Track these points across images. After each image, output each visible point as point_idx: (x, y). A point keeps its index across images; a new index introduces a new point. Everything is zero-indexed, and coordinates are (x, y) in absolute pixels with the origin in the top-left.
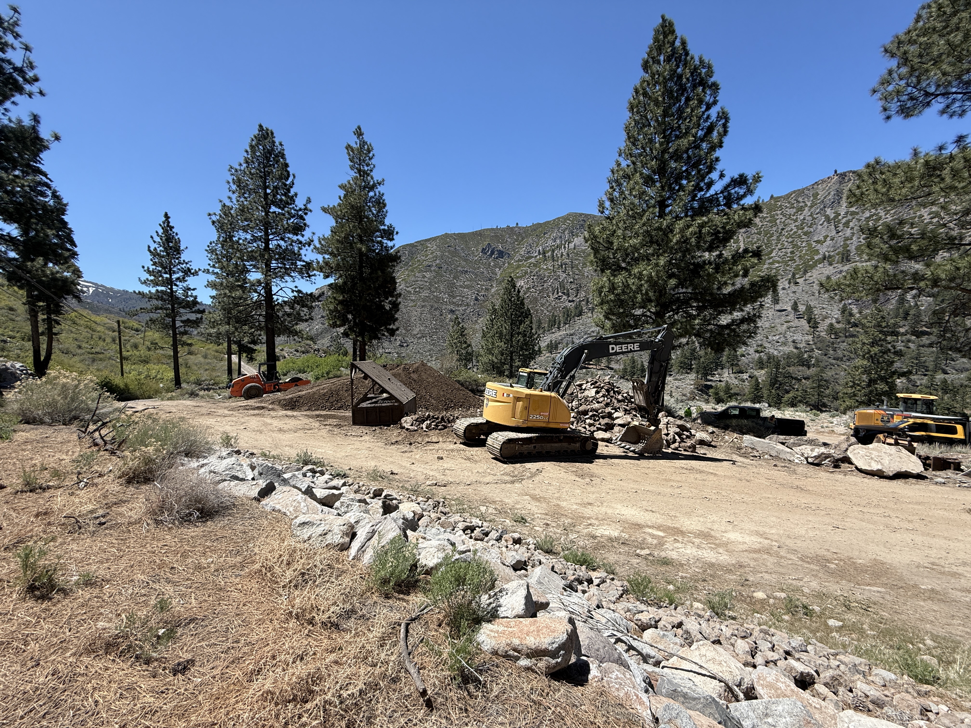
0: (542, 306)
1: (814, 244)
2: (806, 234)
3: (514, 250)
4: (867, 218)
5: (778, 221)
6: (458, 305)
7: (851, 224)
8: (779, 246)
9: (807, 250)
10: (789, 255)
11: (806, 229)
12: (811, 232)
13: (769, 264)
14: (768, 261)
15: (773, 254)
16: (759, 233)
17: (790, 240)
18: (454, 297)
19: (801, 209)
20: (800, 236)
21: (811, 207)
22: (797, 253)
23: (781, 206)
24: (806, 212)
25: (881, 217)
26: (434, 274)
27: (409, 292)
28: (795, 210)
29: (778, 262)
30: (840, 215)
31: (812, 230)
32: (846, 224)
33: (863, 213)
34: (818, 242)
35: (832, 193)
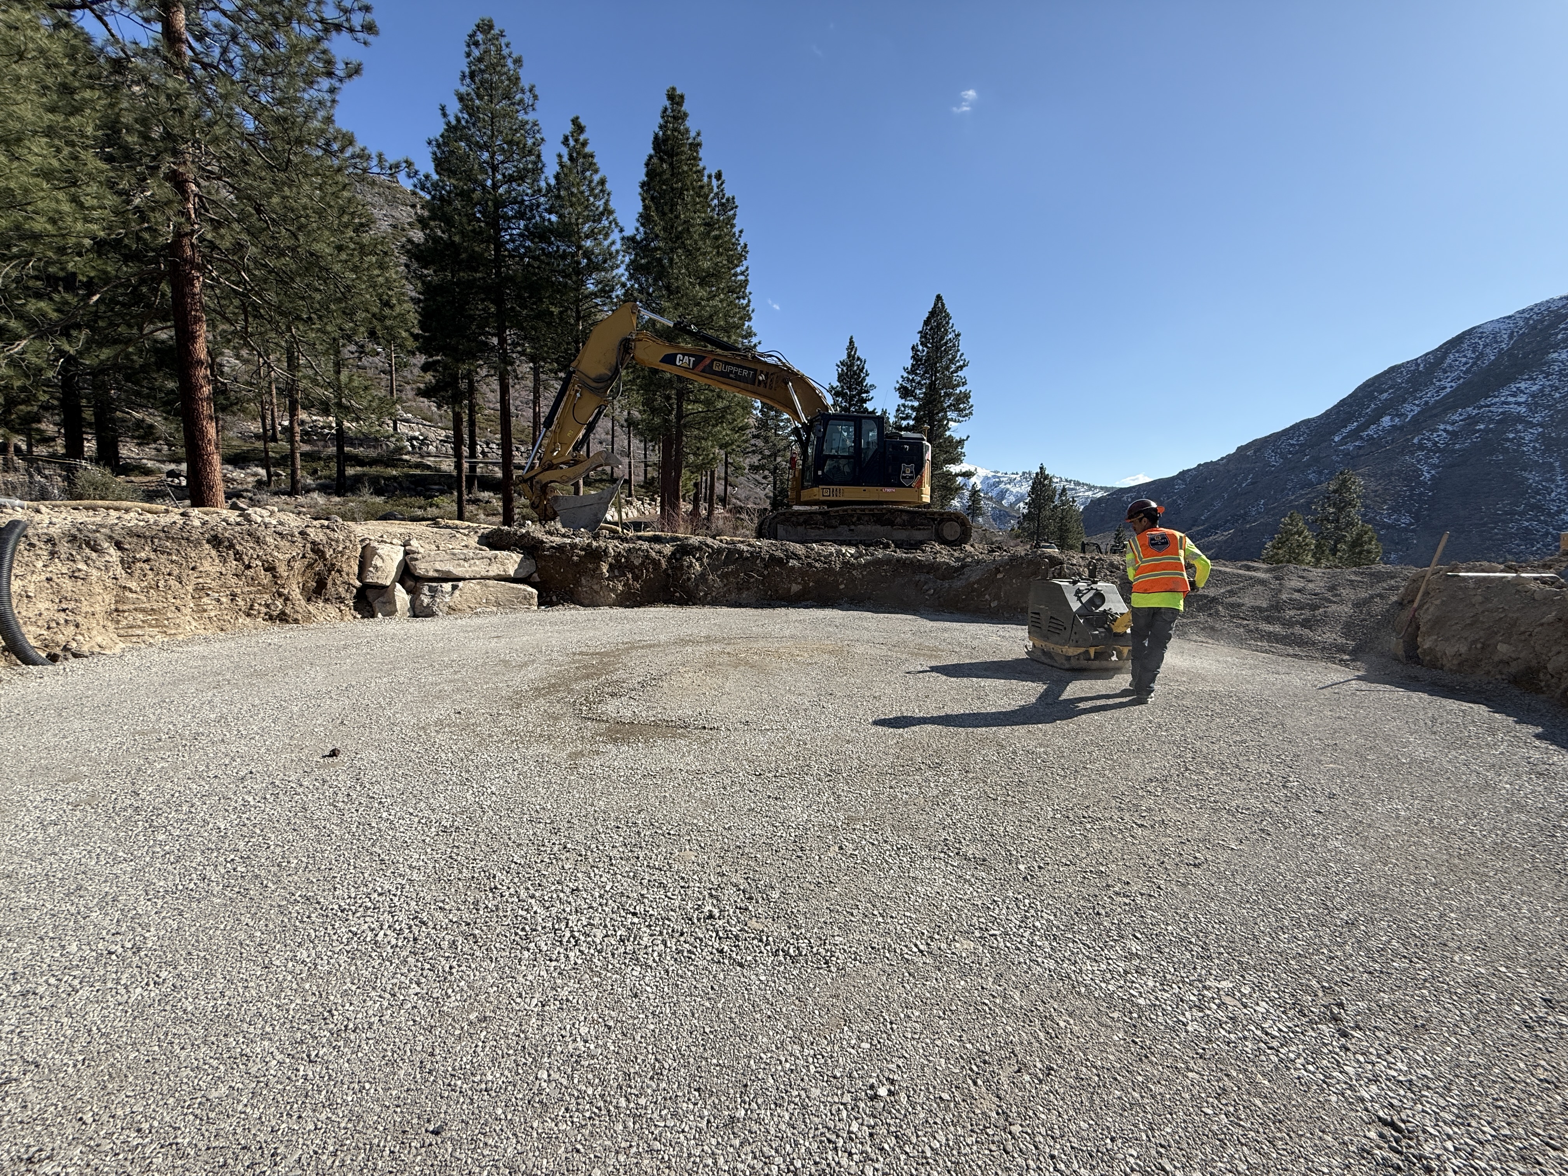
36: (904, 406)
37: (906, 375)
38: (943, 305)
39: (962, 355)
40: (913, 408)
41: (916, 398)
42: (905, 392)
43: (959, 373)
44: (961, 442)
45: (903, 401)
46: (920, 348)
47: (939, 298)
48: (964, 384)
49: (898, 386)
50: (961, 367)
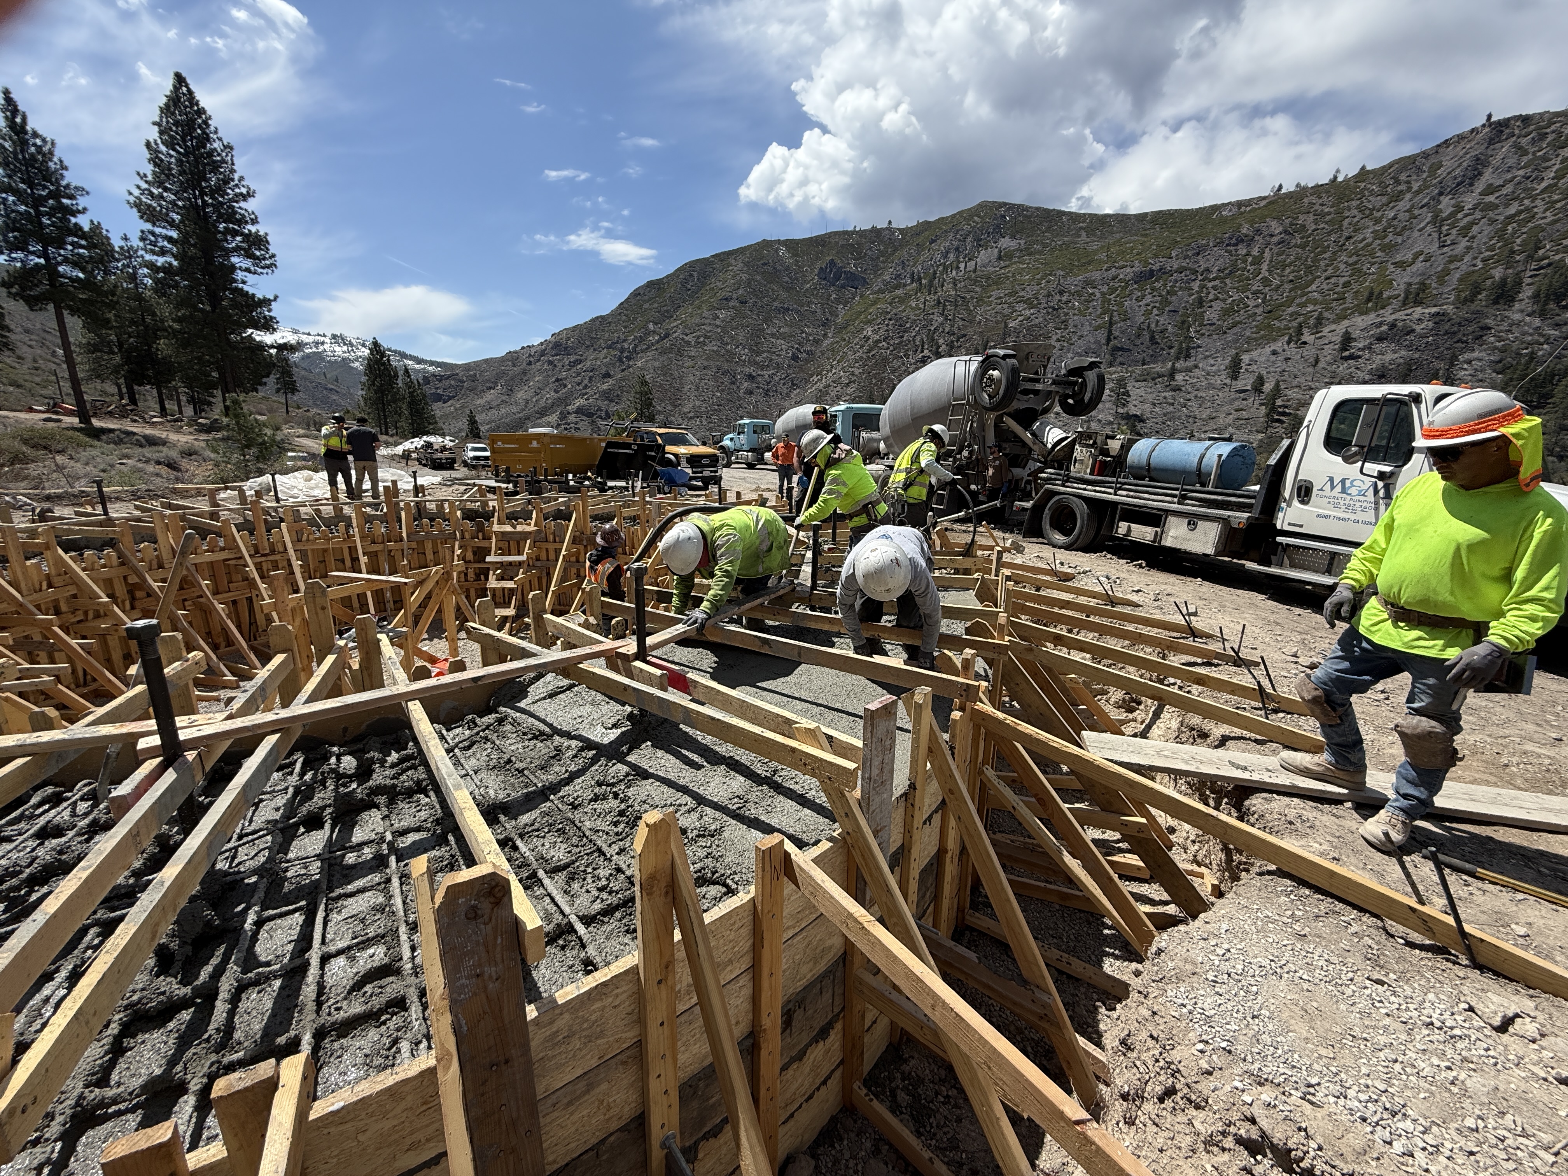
0: (893, 372)
1: (1391, 268)
2: (1384, 248)
3: (875, 272)
4: (1507, 218)
5: (1346, 223)
6: (763, 368)
7: (1475, 229)
8: (1330, 272)
9: (1373, 281)
10: (1339, 289)
11: (1390, 237)
12: (1396, 244)
13: (1298, 305)
14: (1298, 301)
15: (1314, 287)
16: (1303, 247)
17: (1354, 259)
18: (759, 354)
19: (1397, 197)
20: (1372, 254)
21: (1418, 193)
22: (1355, 286)
23: (1365, 188)
24: (1404, 204)
25: (1533, 217)
26: (732, 313)
27: (688, 343)
28: (1385, 199)
29: (1315, 302)
30: (1461, 209)
31: (1399, 240)
32: (1465, 231)
33: (1507, 205)
34: (1400, 265)
35: (1465, 164)
36: (153, 233)
37: (144, 186)
38: (190, 92)
39: (241, 179)
40: (170, 240)
41: (172, 224)
42: (148, 213)
43: (242, 204)
44: (266, 302)
45: (148, 226)
46: (163, 148)
47: (180, 79)
48: (254, 221)
49: (132, 199)
50: (245, 197)
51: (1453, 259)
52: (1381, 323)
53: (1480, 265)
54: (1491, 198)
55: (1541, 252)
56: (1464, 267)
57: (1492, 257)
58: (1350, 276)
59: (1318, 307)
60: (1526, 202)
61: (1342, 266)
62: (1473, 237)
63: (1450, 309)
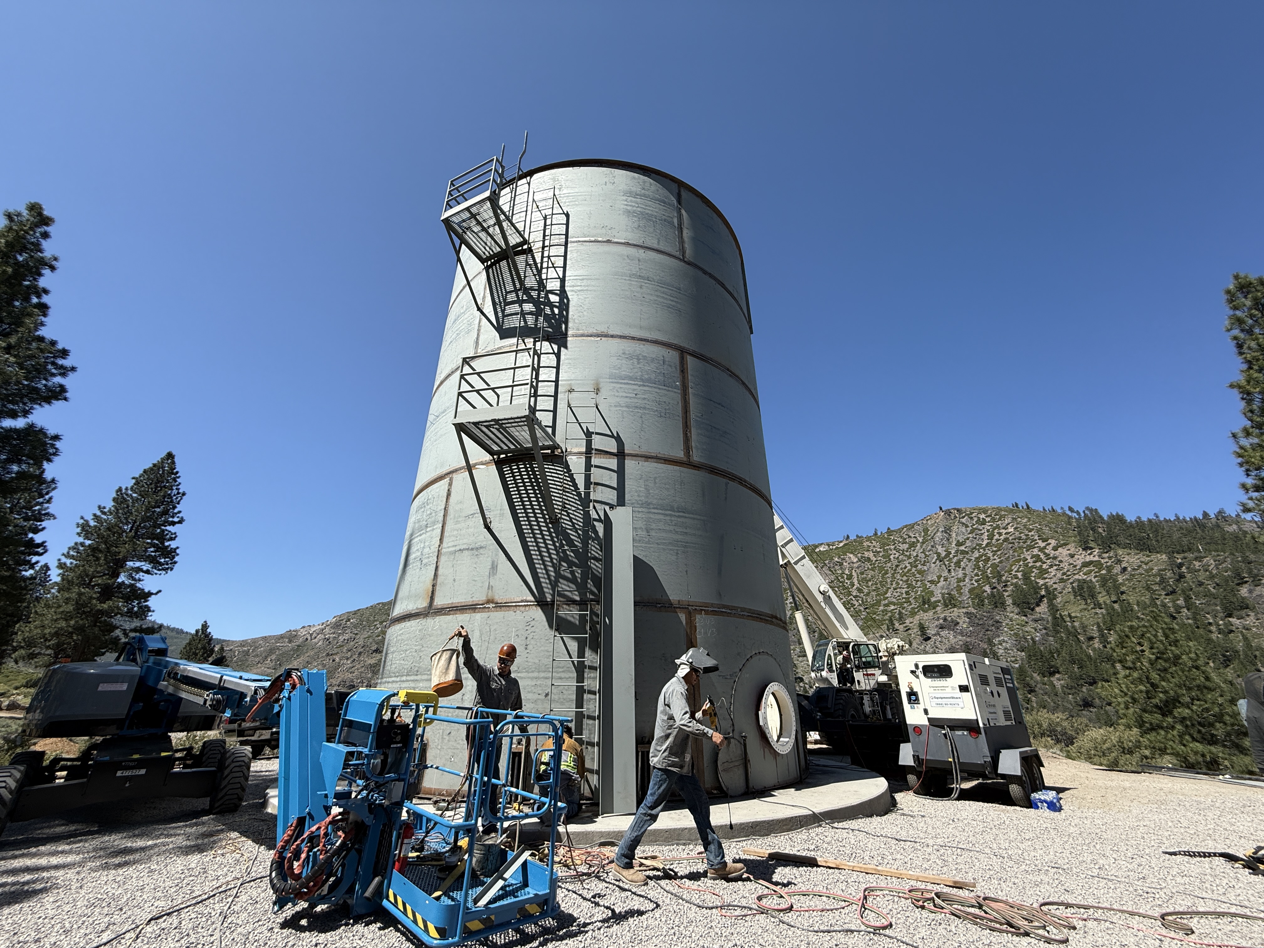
51: (959, 580)
52: (938, 618)
53: (976, 584)
54: (962, 548)
55: (1004, 578)
56: (967, 585)
57: (979, 580)
58: (908, 588)
59: (896, 607)
60: (981, 550)
61: (901, 582)
62: (964, 569)
63: (971, 610)
